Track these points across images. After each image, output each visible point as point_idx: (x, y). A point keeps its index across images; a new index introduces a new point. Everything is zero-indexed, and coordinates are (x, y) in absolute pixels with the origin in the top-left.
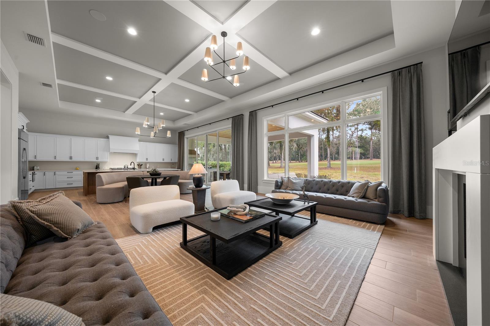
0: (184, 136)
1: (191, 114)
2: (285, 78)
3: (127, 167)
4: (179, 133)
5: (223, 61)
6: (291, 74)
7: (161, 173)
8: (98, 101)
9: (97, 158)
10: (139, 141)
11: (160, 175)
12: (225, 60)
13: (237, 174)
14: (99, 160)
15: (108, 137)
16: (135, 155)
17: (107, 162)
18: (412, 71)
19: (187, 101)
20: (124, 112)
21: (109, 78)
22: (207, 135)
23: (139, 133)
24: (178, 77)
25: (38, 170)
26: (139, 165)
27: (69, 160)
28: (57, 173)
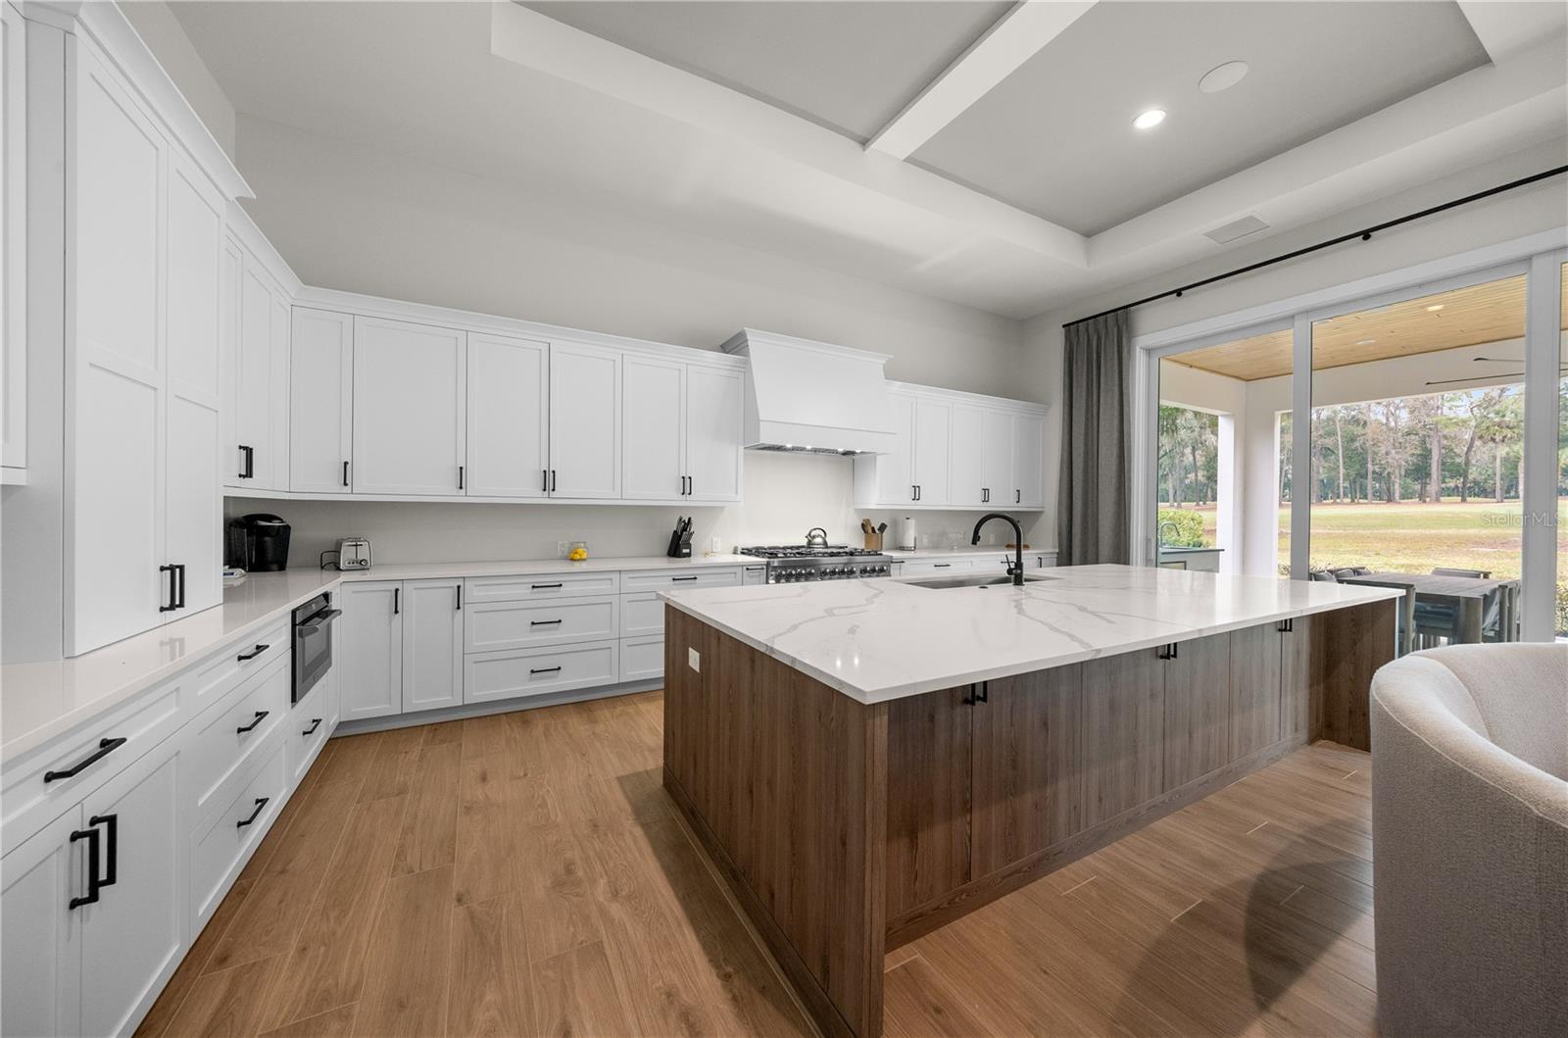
3: (825, 543)
9: (686, 485)
10: (886, 378)
14: (699, 497)
17: (722, 508)
25: (361, 565)
26: (870, 531)
27: (533, 495)
28: (472, 592)
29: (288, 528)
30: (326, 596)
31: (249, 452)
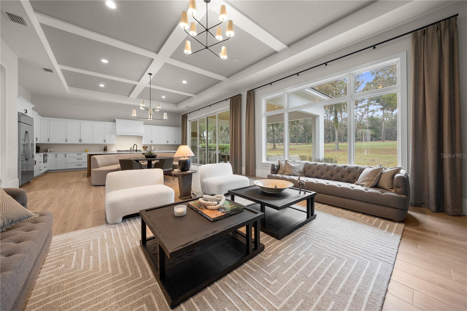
0: (187, 118)
1: (192, 97)
2: (283, 50)
3: (133, 149)
4: (182, 116)
5: (205, 30)
6: (289, 46)
7: (156, 156)
8: (102, 86)
9: (105, 141)
10: (144, 124)
11: (155, 158)
12: (208, 28)
13: (235, 156)
14: (107, 143)
15: (115, 121)
16: (140, 137)
17: (114, 144)
18: (442, 27)
19: (185, 82)
20: (129, 96)
21: (105, 61)
22: (207, 117)
23: (135, 115)
24: (170, 56)
25: (51, 152)
26: (145, 148)
27: (78, 142)
28: (67, 155)
29: (39, 147)
30: (47, 154)
31: (37, 138)
